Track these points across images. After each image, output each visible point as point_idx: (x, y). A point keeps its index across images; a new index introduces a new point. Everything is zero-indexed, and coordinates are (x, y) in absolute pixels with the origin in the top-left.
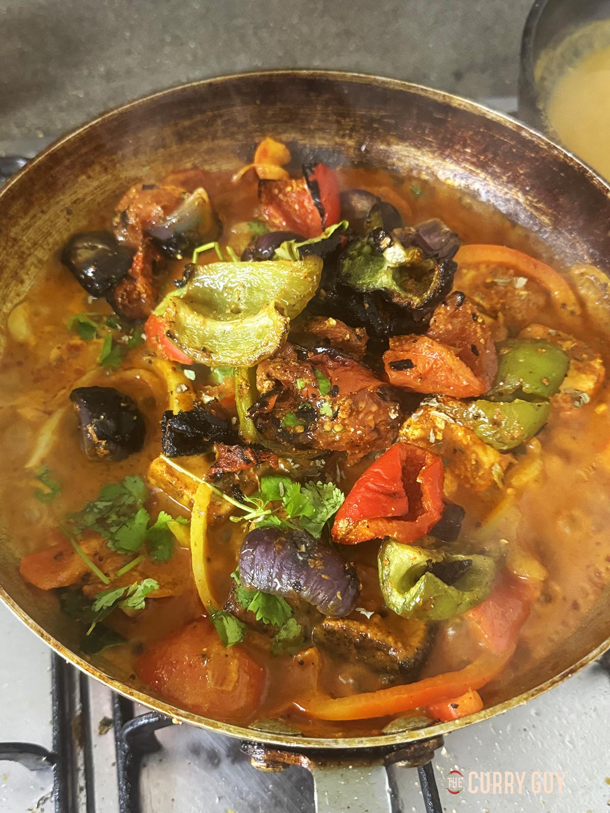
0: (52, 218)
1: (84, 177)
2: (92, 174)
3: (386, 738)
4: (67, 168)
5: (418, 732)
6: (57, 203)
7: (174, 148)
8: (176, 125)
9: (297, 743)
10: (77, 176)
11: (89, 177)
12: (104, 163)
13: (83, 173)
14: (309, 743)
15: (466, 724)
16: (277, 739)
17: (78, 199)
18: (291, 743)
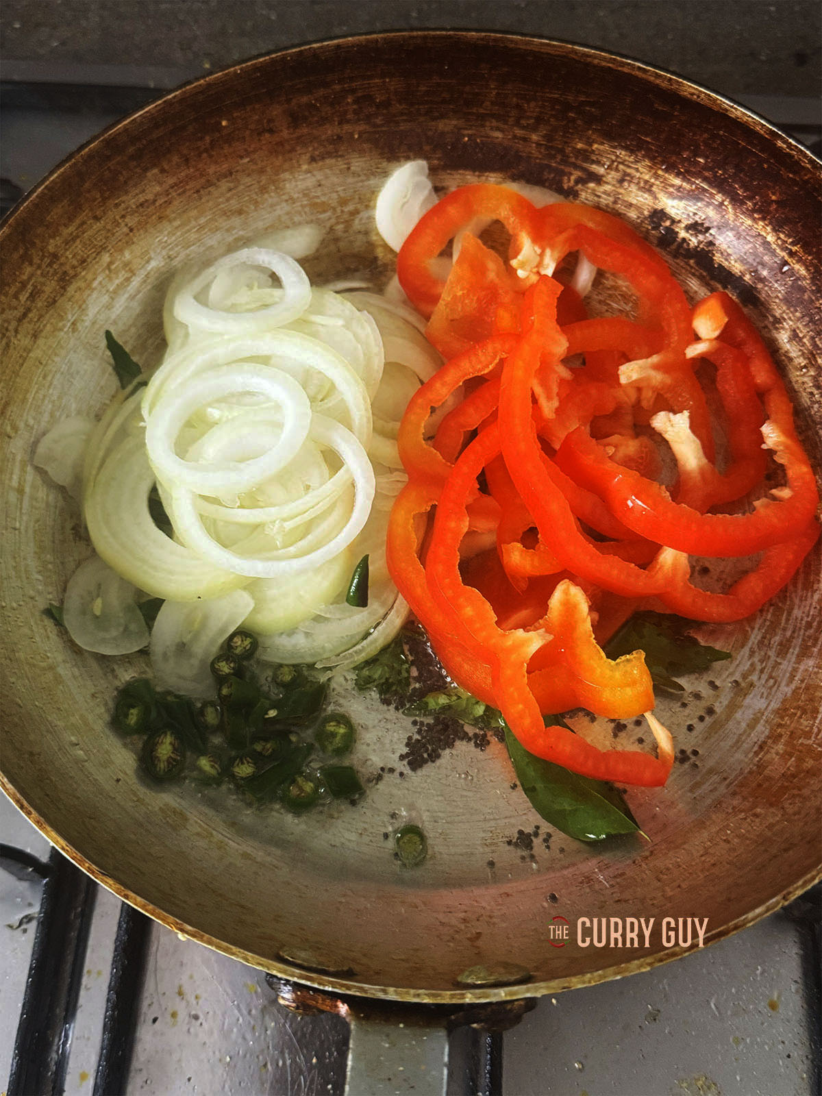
0: (109, 227)
1: (155, 171)
2: (166, 167)
3: (451, 995)
4: (132, 158)
5: (496, 991)
6: (117, 205)
7: (285, 134)
8: (288, 101)
9: (333, 987)
10: (146, 170)
11: (163, 171)
12: (185, 152)
13: (154, 165)
14: (348, 988)
15: (564, 988)
16: (308, 978)
17: (147, 201)
18: (324, 985)
